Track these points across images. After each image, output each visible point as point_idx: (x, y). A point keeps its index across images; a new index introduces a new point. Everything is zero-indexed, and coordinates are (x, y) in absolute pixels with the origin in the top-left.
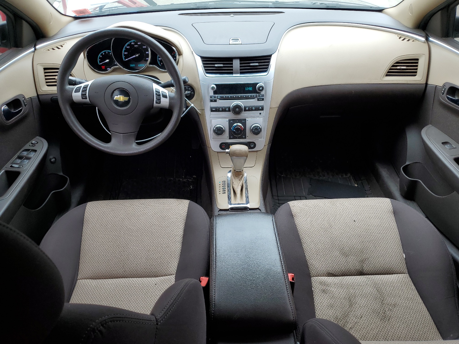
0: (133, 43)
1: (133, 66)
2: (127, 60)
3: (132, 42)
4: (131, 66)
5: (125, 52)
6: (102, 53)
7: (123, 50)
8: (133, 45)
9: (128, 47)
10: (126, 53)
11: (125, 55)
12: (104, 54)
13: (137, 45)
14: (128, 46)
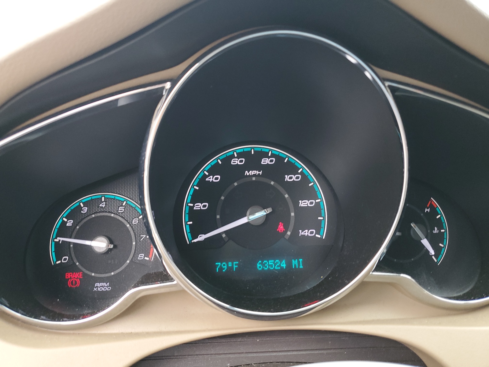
0: (236, 162)
1: (230, 269)
2: (202, 238)
3: (233, 156)
4: (221, 268)
5: (195, 199)
6: (79, 208)
7: (189, 192)
8: (240, 169)
9: (211, 179)
10: (199, 206)
11: (192, 213)
12: (85, 209)
13: (259, 167)
14: (212, 171)
